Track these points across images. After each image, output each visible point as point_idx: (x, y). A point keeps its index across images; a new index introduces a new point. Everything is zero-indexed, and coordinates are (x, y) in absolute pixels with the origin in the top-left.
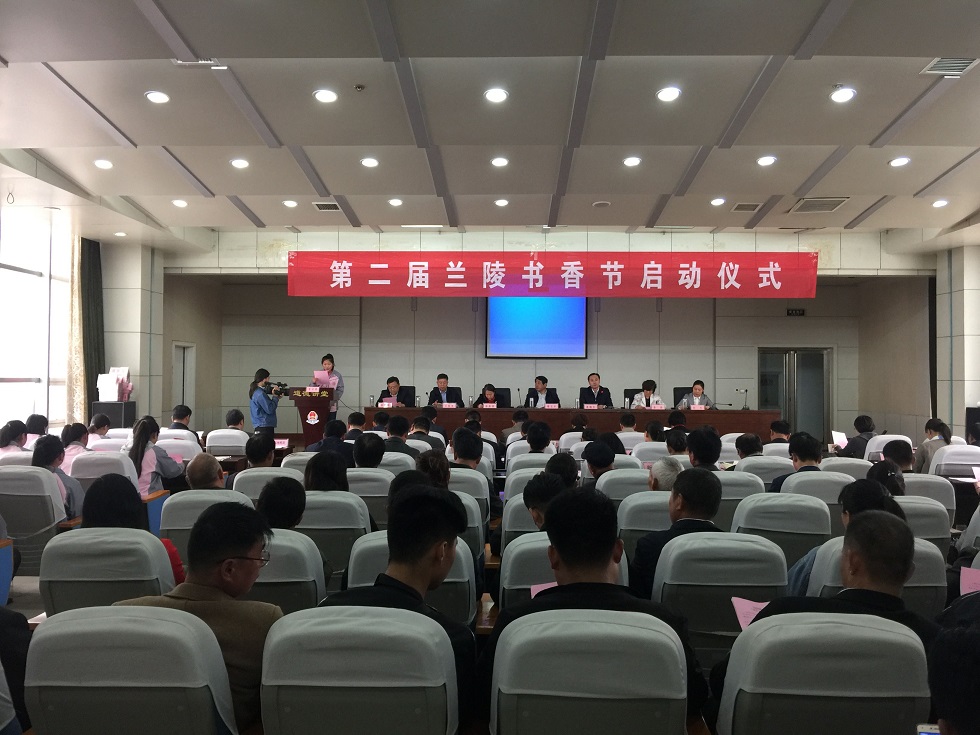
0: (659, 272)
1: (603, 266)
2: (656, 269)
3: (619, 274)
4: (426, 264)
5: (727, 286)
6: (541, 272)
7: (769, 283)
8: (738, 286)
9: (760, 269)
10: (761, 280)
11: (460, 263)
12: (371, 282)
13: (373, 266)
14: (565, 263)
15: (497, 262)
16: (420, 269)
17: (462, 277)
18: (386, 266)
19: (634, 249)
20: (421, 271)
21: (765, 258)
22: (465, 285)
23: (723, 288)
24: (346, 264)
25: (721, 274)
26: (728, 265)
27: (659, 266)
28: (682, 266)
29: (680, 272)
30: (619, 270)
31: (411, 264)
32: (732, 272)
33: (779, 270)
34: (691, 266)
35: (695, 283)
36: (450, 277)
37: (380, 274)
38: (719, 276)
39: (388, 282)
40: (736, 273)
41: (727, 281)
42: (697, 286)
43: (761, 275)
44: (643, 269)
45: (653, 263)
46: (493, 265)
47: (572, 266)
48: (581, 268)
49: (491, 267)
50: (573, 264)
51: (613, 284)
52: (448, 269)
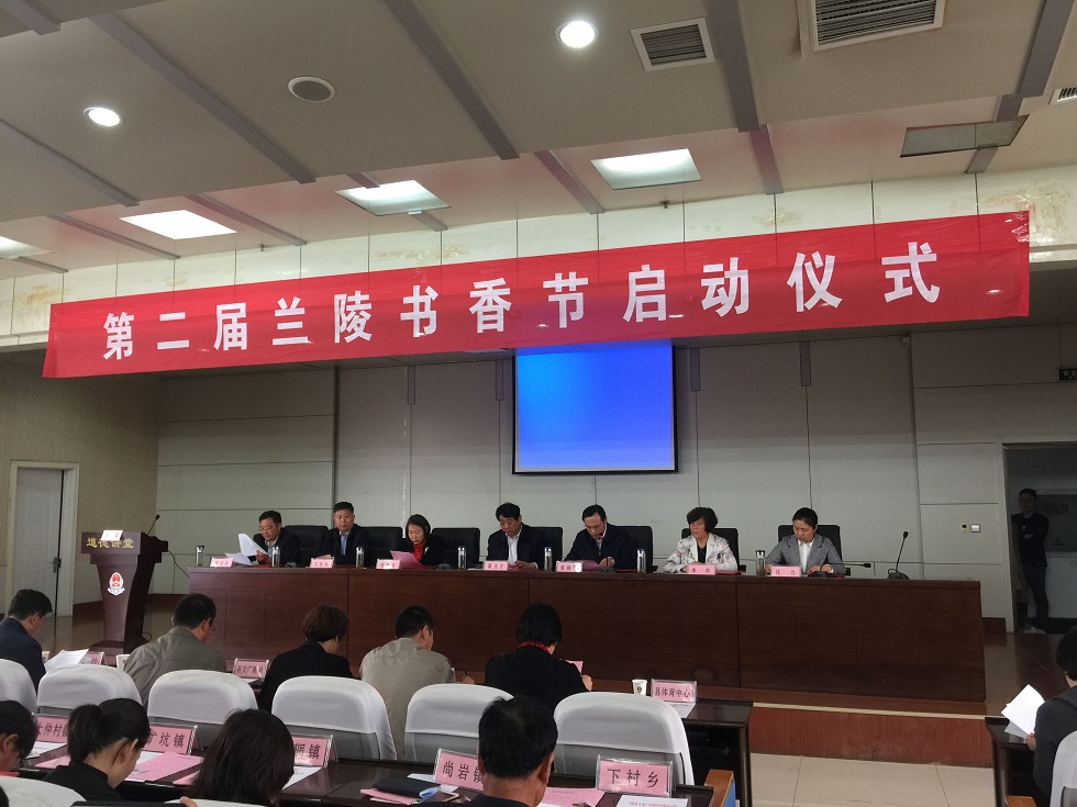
0: (660, 285)
1: (547, 284)
2: (654, 280)
3: (579, 297)
4: (242, 306)
5: (810, 304)
6: (434, 305)
7: (909, 291)
8: (834, 301)
9: (886, 261)
10: (890, 285)
11: (296, 301)
12: (162, 346)
13: (164, 317)
14: (478, 285)
15: (358, 293)
16: (234, 317)
17: (299, 325)
18: (181, 316)
19: (608, 244)
20: (235, 320)
21: (896, 236)
23: (800, 308)
24: (126, 318)
25: (795, 278)
26: (809, 258)
27: (660, 274)
28: (708, 269)
29: (704, 282)
30: (579, 289)
31: (220, 308)
32: (819, 273)
33: (934, 258)
34: (727, 268)
35: (738, 302)
36: (281, 326)
37: (173, 330)
38: (790, 282)
39: (185, 344)
40: (828, 273)
41: (809, 292)
42: (743, 308)
43: (889, 274)
44: (627, 282)
45: (646, 268)
46: (351, 299)
47: (490, 289)
48: (507, 291)
49: (348, 303)
50: (490, 284)
51: (568, 317)
52: (278, 313)
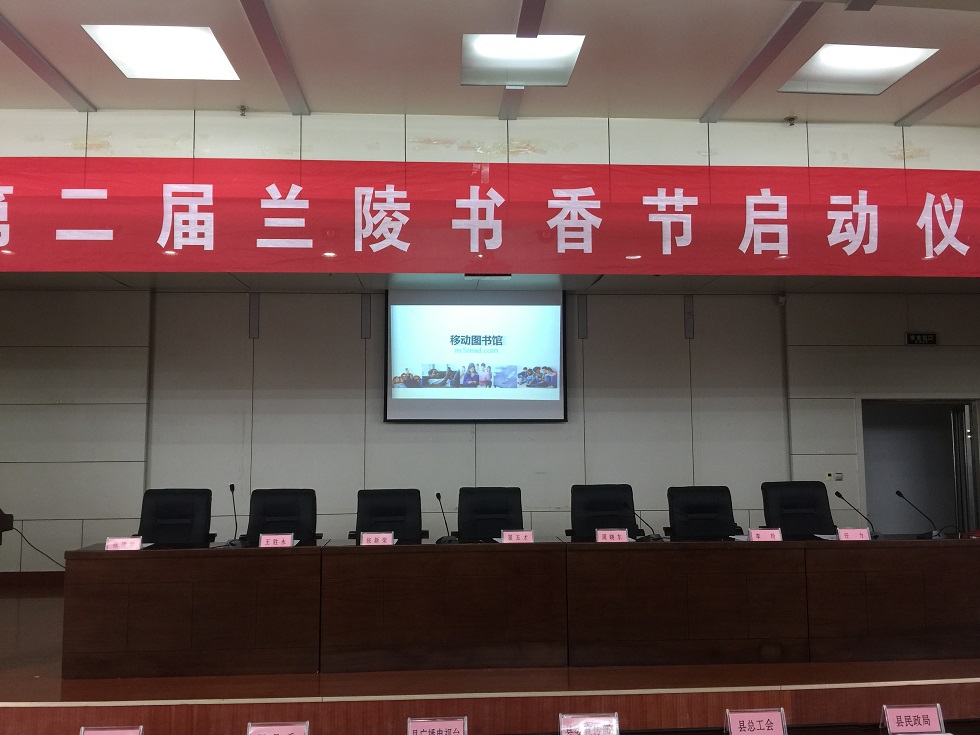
0: (782, 214)
1: (647, 201)
2: (775, 207)
3: (687, 220)
4: (208, 190)
5: (941, 248)
6: (499, 212)
8: (963, 249)
11: (295, 190)
12: (63, 235)
13: (68, 194)
14: (558, 193)
15: (390, 188)
16: (193, 204)
17: (300, 223)
18: (100, 194)
19: (719, 160)
20: (194, 207)
22: (308, 243)
23: (930, 253)
25: (925, 220)
26: (938, 200)
27: (782, 201)
28: (835, 200)
29: (831, 215)
30: (687, 209)
31: (169, 189)
32: (948, 216)
34: (856, 201)
35: (866, 240)
36: (270, 222)
37: (85, 213)
38: (920, 224)
39: (106, 235)
40: (957, 216)
41: (938, 236)
42: (871, 248)
44: (743, 207)
45: (766, 192)
46: (379, 194)
47: (575, 199)
48: (596, 204)
49: (375, 200)
50: (575, 193)
51: (674, 242)
52: (265, 204)
